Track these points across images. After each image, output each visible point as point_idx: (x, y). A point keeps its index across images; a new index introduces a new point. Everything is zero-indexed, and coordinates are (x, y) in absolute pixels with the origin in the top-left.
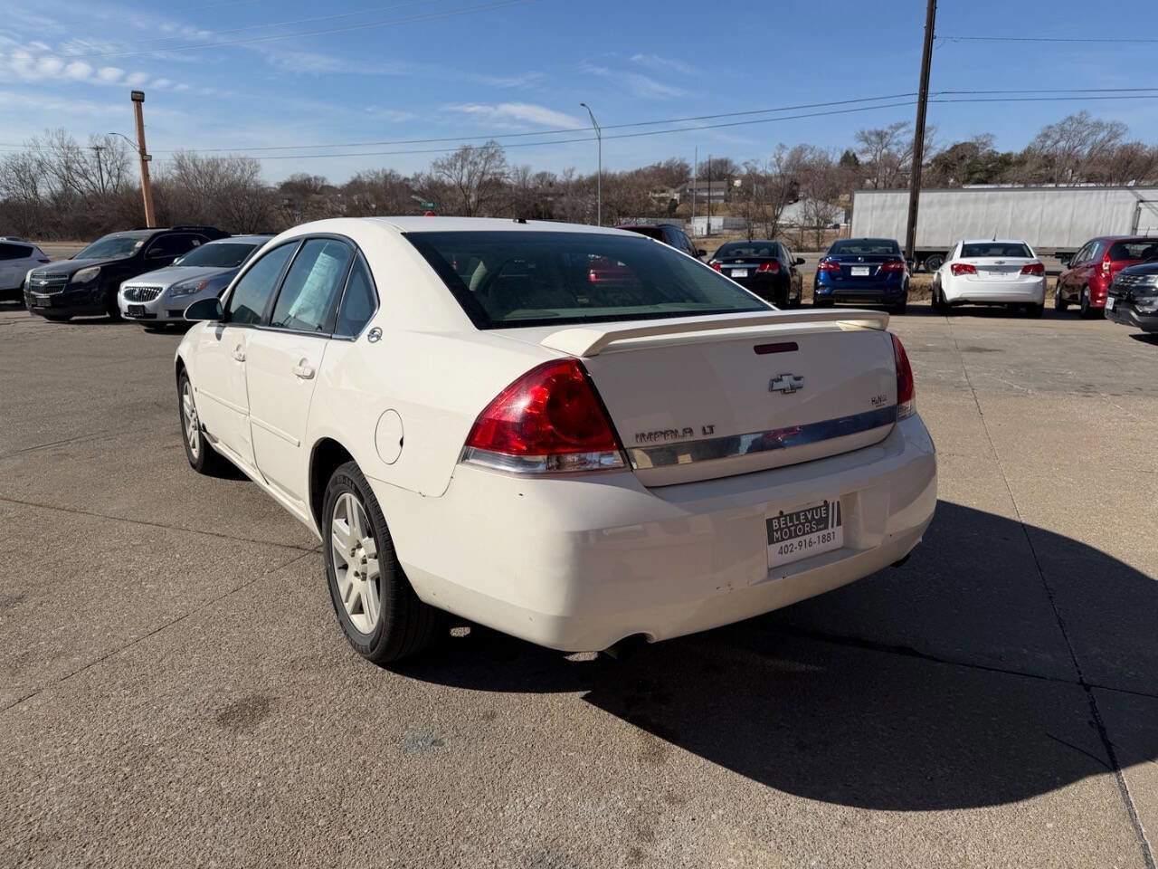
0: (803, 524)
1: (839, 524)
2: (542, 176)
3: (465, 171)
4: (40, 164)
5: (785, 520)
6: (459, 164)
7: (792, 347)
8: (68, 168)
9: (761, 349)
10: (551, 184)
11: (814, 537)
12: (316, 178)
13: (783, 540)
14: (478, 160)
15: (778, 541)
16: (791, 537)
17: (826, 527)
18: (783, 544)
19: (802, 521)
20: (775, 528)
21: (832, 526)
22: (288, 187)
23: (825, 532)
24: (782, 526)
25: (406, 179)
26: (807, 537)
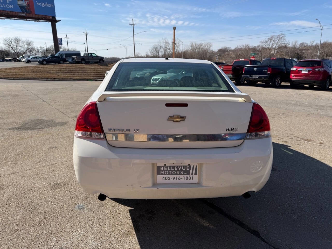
0: (176, 171)
1: (196, 174)
2: (302, 44)
3: (271, 43)
4: (160, 47)
5: (167, 168)
6: (269, 41)
7: (186, 105)
8: (166, 48)
9: (168, 105)
10: (305, 46)
11: (182, 176)
12: (228, 48)
13: (165, 174)
14: (276, 40)
15: (162, 174)
16: (169, 174)
17: (189, 174)
18: (165, 176)
19: (175, 169)
20: (161, 170)
21: (192, 174)
22: (220, 51)
23: (188, 176)
24: (165, 170)
25: (255, 47)
26: (178, 176)
